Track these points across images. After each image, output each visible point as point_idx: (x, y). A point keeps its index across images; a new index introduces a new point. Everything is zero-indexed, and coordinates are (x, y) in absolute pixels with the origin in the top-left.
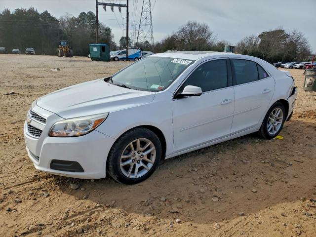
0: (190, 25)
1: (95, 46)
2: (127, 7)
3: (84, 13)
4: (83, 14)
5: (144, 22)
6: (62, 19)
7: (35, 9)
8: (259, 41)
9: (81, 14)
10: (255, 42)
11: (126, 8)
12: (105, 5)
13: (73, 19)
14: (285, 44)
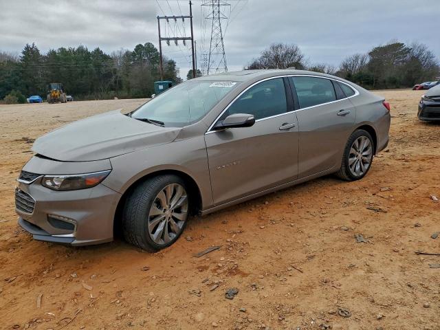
0: (275, 48)
1: (161, 84)
2: (192, 39)
3: (141, 45)
4: (139, 47)
5: (214, 50)
6: (114, 54)
7: (84, 47)
8: (367, 61)
9: (137, 46)
10: (362, 62)
11: (190, 41)
12: (168, 39)
13: (127, 53)
14: (403, 62)
